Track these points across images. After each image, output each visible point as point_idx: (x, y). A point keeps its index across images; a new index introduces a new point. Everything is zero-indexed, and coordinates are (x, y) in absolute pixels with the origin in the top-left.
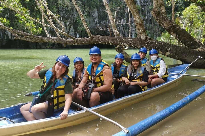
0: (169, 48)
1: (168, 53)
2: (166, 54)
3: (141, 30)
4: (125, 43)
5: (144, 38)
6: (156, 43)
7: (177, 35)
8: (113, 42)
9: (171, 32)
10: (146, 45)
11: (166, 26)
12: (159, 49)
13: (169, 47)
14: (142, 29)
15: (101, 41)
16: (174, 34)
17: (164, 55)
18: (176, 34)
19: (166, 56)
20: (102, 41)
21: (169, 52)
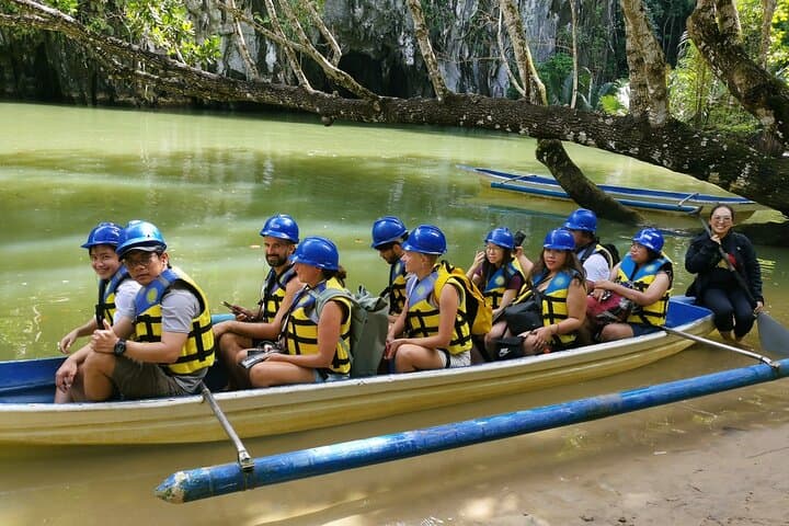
0: (748, 166)
1: (741, 182)
2: (733, 185)
3: (652, 91)
4: (583, 134)
5: (659, 122)
6: (704, 144)
7: (776, 122)
8: (535, 126)
9: (759, 107)
10: (665, 146)
11: (741, 85)
12: (711, 167)
13: (748, 161)
14: (658, 88)
15: (485, 119)
16: (767, 115)
17: (726, 187)
18: (775, 117)
19: (732, 192)
20: (489, 118)
21: (746, 179)
